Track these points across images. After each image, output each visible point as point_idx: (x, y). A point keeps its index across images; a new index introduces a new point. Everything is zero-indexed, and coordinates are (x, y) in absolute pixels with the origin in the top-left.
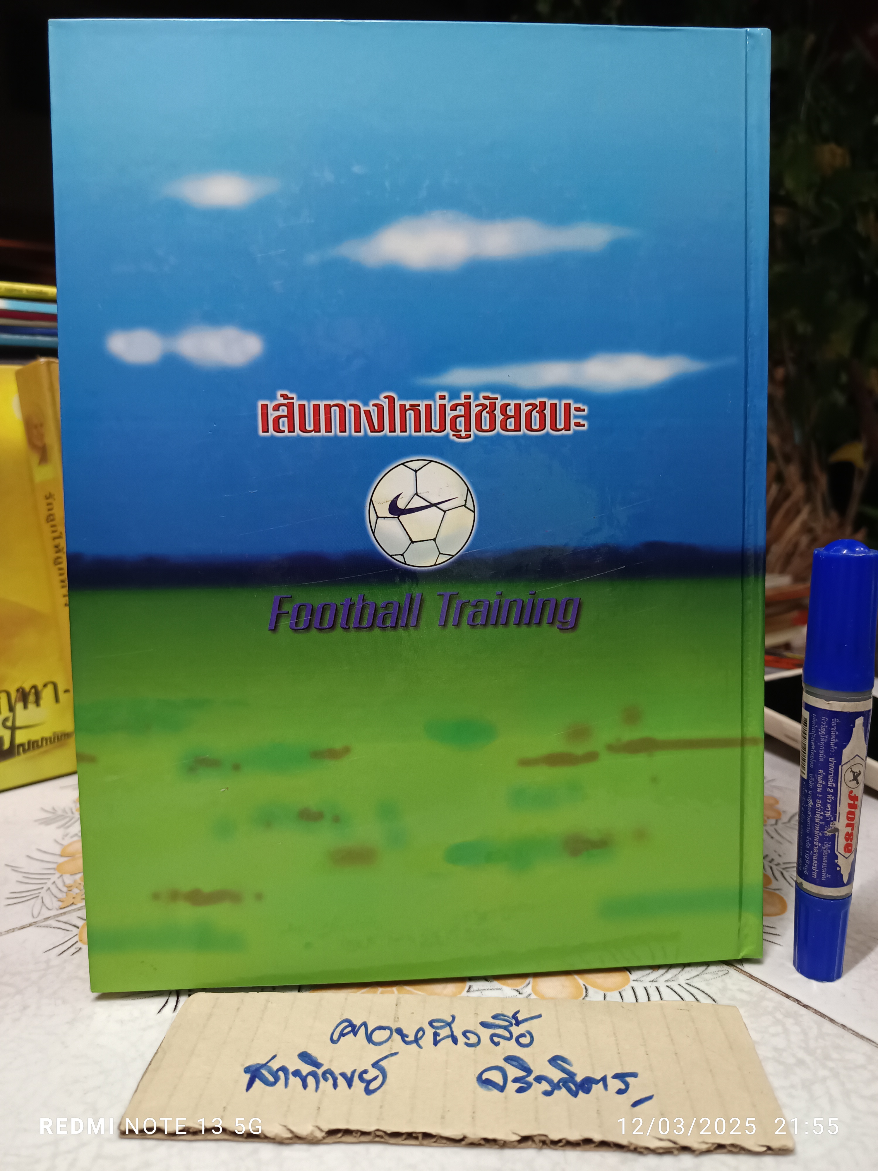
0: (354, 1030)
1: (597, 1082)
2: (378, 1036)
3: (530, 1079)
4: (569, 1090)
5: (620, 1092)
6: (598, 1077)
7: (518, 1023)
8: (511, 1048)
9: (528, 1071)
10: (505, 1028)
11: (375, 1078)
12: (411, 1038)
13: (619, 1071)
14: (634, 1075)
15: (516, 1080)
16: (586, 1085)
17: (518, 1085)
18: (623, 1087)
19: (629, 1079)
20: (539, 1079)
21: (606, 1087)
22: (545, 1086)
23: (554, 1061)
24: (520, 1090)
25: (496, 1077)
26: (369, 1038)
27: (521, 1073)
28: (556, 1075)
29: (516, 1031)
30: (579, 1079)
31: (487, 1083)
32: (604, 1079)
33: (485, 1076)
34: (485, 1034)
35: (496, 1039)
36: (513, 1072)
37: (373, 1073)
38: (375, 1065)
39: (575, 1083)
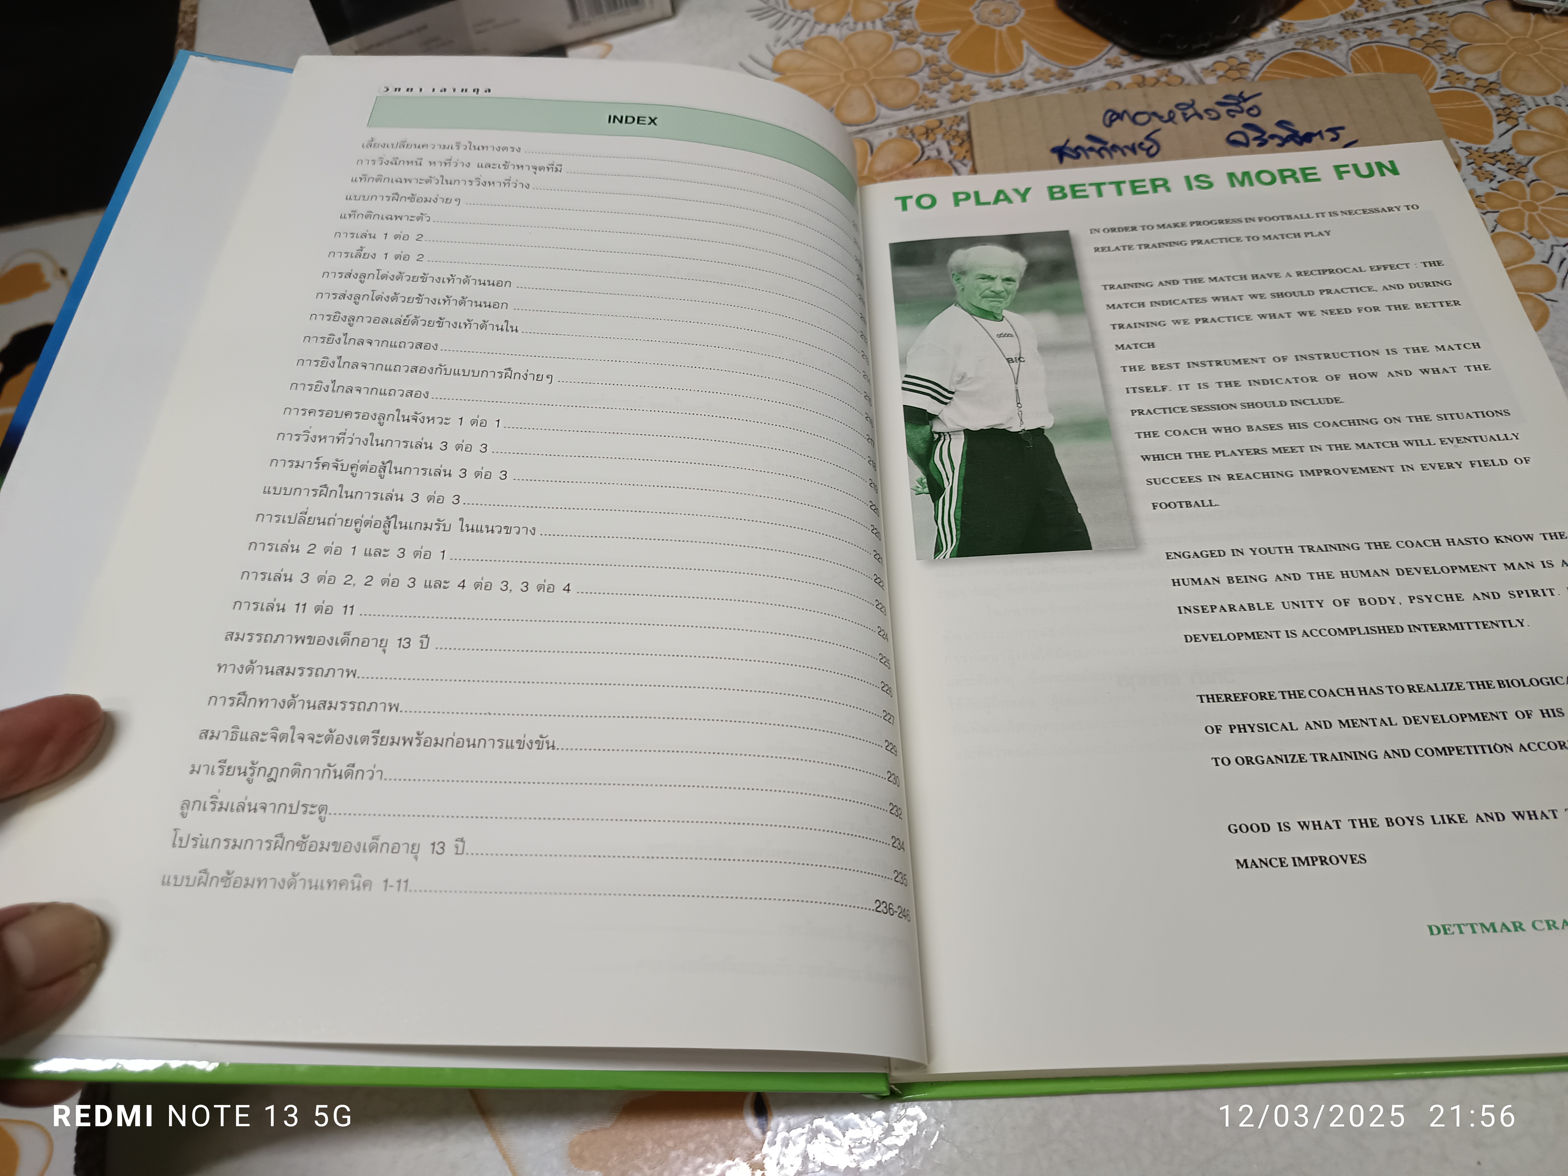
0: (1120, 116)
1: (1315, 135)
2: (1141, 119)
3: (1266, 137)
4: (1296, 142)
5: (1333, 140)
6: (1316, 131)
7: (1245, 100)
8: (1245, 118)
9: (1264, 133)
10: (1237, 104)
11: (1151, 147)
12: (1166, 118)
13: (1330, 126)
14: (1342, 128)
15: (1256, 139)
16: (1308, 138)
17: (1258, 142)
18: (1334, 136)
19: (1339, 132)
20: (1273, 137)
21: (1322, 137)
22: (1277, 141)
23: (1280, 124)
24: (1260, 145)
25: (1240, 138)
26: (1133, 119)
27: (1258, 134)
28: (1285, 133)
29: (1246, 106)
30: (1301, 134)
31: (1235, 143)
32: (1320, 133)
33: (1232, 138)
34: (1223, 110)
35: (1232, 113)
36: (1252, 134)
37: (1147, 144)
38: (1148, 138)
39: (1299, 137)
